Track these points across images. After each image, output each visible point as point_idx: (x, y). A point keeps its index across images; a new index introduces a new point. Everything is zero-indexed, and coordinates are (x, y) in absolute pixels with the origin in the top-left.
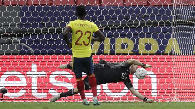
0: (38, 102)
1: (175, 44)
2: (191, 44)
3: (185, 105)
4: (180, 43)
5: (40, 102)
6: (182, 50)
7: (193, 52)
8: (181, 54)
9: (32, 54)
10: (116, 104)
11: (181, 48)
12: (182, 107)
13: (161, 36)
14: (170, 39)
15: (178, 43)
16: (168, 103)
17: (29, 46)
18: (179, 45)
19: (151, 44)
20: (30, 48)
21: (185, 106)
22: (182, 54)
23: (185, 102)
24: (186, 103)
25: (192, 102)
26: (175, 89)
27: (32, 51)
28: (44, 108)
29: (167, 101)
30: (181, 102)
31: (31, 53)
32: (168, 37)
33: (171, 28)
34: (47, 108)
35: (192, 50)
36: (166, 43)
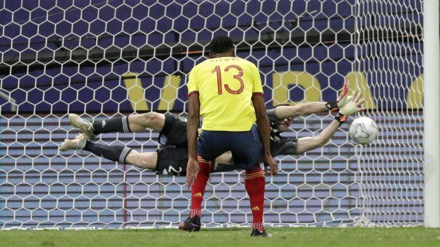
0: (28, 229)
1: (360, 87)
2: (399, 85)
3: (387, 234)
4: (374, 83)
5: (34, 229)
6: (379, 102)
7: (404, 104)
8: (375, 110)
9: (15, 113)
10: (219, 234)
11: (377, 96)
12: (380, 239)
13: (328, 67)
14: (349, 74)
15: (369, 83)
16: (346, 230)
17: (8, 94)
18: (372, 88)
19: (304, 85)
20: (10, 99)
21: (387, 237)
22: (380, 110)
23: (388, 227)
24: (389, 229)
25: (404, 226)
26: (362, 198)
27: (15, 106)
28: (44, 244)
29: (344, 226)
30: (376, 228)
31: (13, 110)
32: (345, 68)
33: (352, 48)
34: (53, 244)
35: (402, 100)
36: (338, 83)
